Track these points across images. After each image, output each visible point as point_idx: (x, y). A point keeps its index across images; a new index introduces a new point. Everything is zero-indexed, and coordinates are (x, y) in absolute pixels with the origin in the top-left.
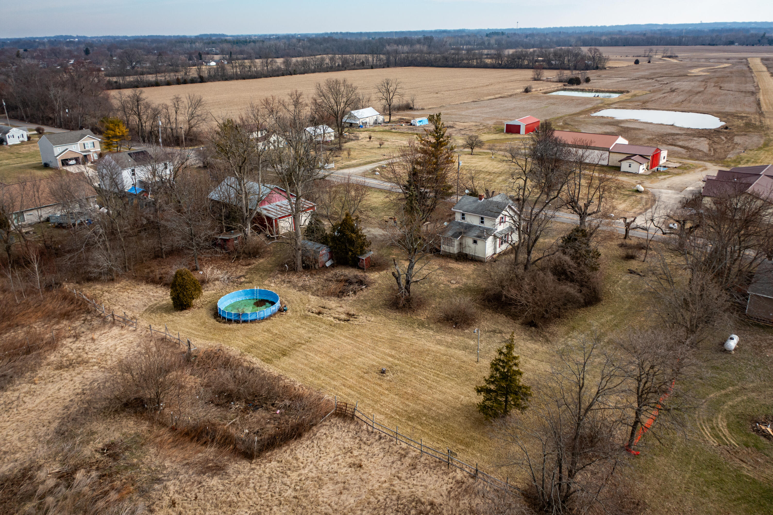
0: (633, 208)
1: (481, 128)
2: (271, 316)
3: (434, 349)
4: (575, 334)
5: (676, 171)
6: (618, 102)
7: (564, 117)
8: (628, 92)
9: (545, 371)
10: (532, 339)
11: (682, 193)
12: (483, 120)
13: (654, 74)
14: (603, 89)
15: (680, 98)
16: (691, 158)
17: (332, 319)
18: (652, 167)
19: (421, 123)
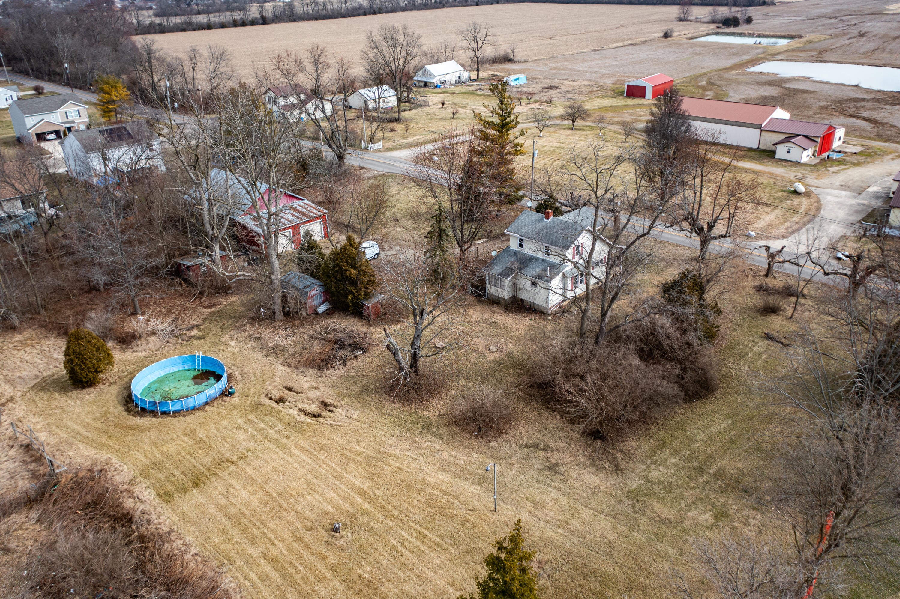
0: (786, 220)
1: (595, 89)
2: (207, 404)
3: (432, 480)
4: (666, 454)
5: (855, 159)
6: (786, 51)
7: (709, 73)
8: (801, 37)
9: (602, 536)
10: (594, 464)
11: (861, 196)
12: (600, 77)
13: (839, 11)
14: (768, 33)
15: (871, 46)
16: (879, 137)
17: (294, 412)
18: (821, 151)
19: (517, 82)
